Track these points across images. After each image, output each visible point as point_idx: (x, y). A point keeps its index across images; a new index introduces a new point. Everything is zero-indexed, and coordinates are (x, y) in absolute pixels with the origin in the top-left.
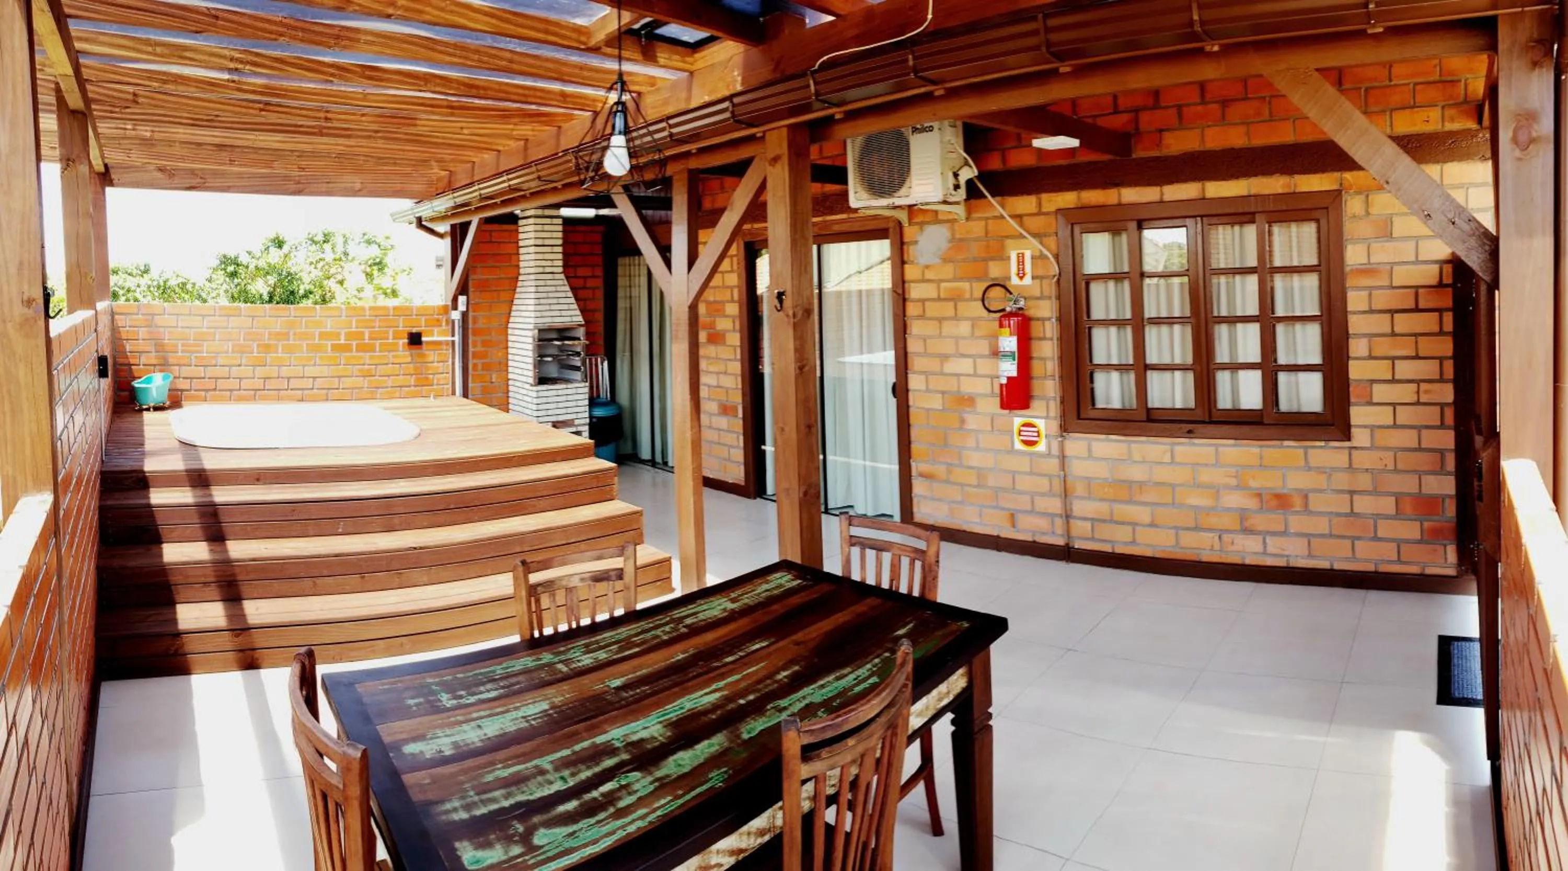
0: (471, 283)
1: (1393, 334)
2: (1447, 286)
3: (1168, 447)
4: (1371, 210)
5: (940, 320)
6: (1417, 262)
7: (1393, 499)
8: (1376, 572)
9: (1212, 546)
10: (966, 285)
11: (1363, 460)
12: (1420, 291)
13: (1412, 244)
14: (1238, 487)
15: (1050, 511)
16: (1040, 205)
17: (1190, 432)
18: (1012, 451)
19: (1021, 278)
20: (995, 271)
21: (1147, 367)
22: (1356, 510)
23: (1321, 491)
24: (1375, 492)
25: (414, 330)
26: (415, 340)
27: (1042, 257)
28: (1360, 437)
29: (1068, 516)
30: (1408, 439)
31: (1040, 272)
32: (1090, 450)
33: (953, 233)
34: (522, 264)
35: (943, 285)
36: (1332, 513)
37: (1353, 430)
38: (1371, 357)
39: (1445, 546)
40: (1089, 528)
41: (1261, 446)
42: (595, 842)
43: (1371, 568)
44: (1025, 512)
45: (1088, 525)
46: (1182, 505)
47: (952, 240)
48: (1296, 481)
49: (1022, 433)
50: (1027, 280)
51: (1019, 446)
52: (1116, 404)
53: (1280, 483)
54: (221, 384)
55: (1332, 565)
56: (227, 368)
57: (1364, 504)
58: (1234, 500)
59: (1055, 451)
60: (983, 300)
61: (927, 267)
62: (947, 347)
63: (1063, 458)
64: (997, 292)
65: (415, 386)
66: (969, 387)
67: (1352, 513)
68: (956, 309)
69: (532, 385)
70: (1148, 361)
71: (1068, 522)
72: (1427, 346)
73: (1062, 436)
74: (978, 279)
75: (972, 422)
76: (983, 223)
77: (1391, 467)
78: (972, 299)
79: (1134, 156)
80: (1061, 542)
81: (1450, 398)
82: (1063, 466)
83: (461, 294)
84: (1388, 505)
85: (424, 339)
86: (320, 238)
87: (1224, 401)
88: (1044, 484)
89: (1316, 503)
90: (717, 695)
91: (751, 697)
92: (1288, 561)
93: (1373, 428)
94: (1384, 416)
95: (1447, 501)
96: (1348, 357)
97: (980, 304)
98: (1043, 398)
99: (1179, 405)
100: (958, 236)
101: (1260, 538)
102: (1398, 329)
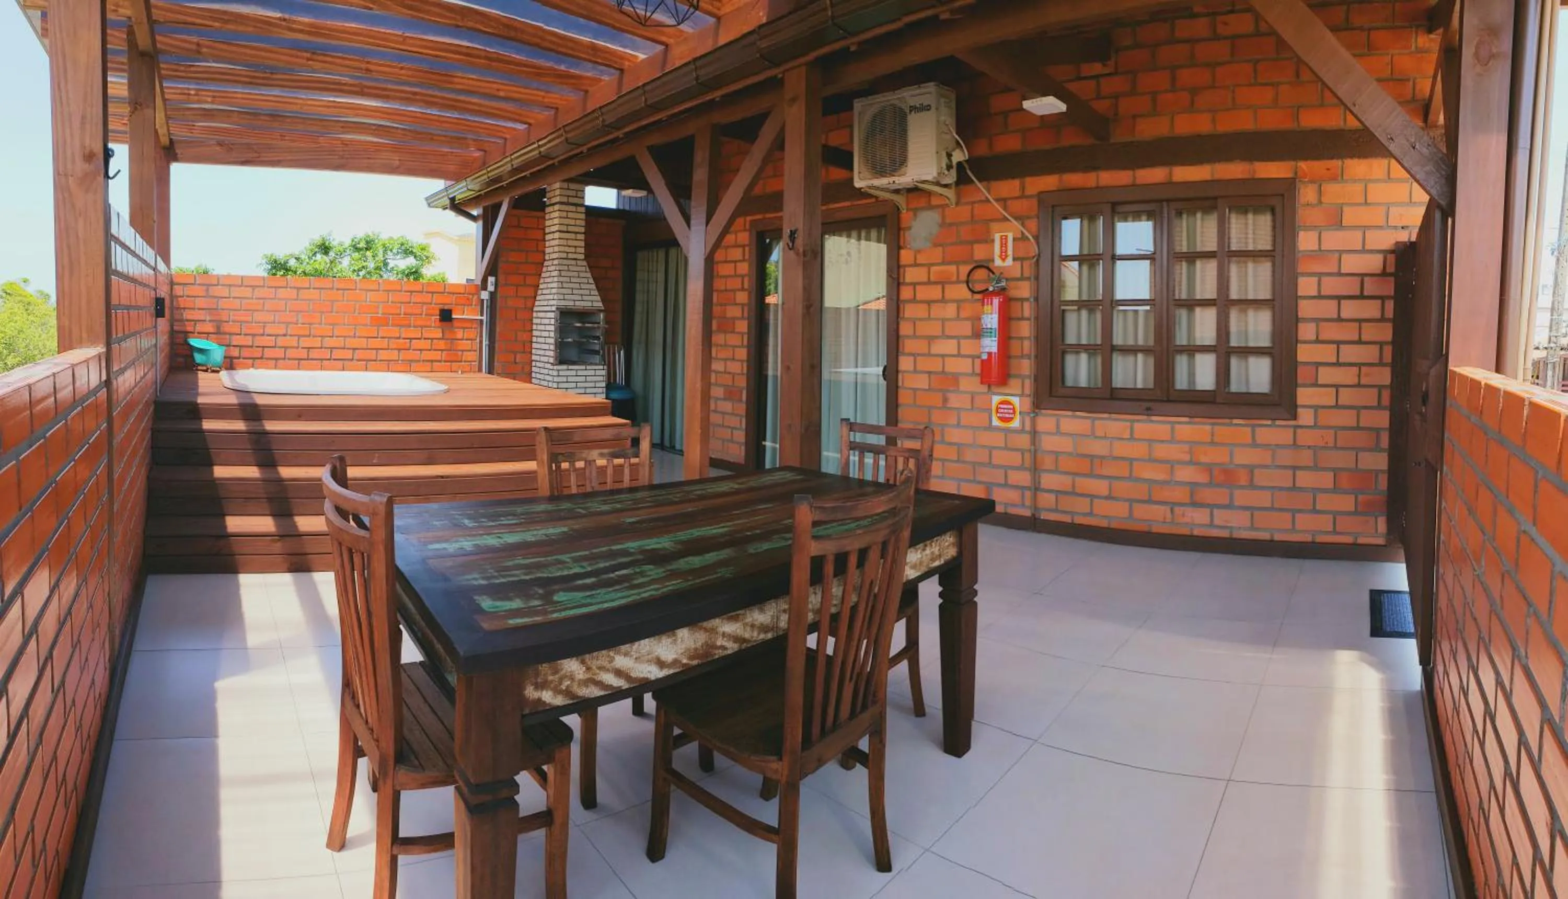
0: (500, 265)
1: (1339, 319)
2: (1391, 275)
3: (1128, 424)
4: (1323, 199)
5: (929, 303)
6: (1364, 251)
7: (1332, 474)
8: (1313, 542)
9: (1165, 518)
10: (953, 268)
11: (1306, 438)
12: (1366, 279)
13: (1359, 234)
14: (1190, 462)
15: (1020, 484)
16: (1023, 188)
17: (1148, 409)
18: (990, 427)
19: (1004, 260)
20: (979, 252)
21: (1114, 348)
22: (1297, 485)
23: (1266, 467)
24: (1316, 467)
25: (446, 307)
26: (446, 316)
27: (1024, 238)
28: (1305, 417)
29: (1036, 488)
30: (1346, 418)
31: (1021, 254)
32: (1058, 426)
33: (943, 217)
34: (547, 250)
35: (933, 269)
36: (1273, 487)
37: (1300, 410)
38: (1318, 341)
39: (1376, 518)
40: (1054, 500)
41: (1213, 424)
42: (613, 601)
43: (1309, 538)
44: (999, 485)
45: (1052, 497)
46: (1138, 479)
47: (943, 224)
48: (1243, 457)
49: (1000, 411)
50: (1009, 262)
51: (996, 422)
52: (1083, 383)
53: (1227, 459)
54: (268, 353)
55: (1272, 536)
56: (274, 338)
57: (1305, 479)
58: (1185, 474)
59: (1028, 427)
60: (967, 282)
61: (919, 251)
62: (933, 329)
63: (1034, 433)
64: (981, 274)
65: (446, 361)
66: (953, 366)
67: (1294, 488)
68: (943, 292)
69: (552, 364)
70: (1115, 343)
71: (1035, 495)
72: (1370, 332)
73: (1034, 412)
74: (965, 262)
75: (955, 401)
76: (969, 207)
77: (1331, 444)
78: (958, 282)
79: (1112, 141)
80: (1028, 513)
81: (1387, 380)
82: (1033, 442)
83: (491, 275)
84: (1327, 480)
85: (454, 316)
86: (362, 245)
87: (1181, 382)
88: (1016, 459)
89: (1261, 478)
90: (726, 529)
91: (758, 531)
92: (1231, 533)
93: (1316, 408)
94: (1326, 397)
95: (1380, 476)
96: (1297, 341)
97: (965, 285)
98: (1018, 376)
99: (1140, 385)
100: (948, 221)
101: (1208, 510)
102: (1344, 315)
